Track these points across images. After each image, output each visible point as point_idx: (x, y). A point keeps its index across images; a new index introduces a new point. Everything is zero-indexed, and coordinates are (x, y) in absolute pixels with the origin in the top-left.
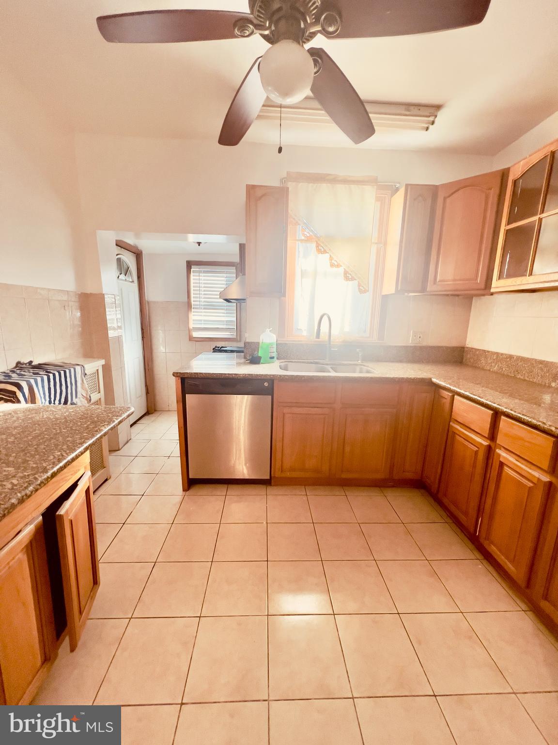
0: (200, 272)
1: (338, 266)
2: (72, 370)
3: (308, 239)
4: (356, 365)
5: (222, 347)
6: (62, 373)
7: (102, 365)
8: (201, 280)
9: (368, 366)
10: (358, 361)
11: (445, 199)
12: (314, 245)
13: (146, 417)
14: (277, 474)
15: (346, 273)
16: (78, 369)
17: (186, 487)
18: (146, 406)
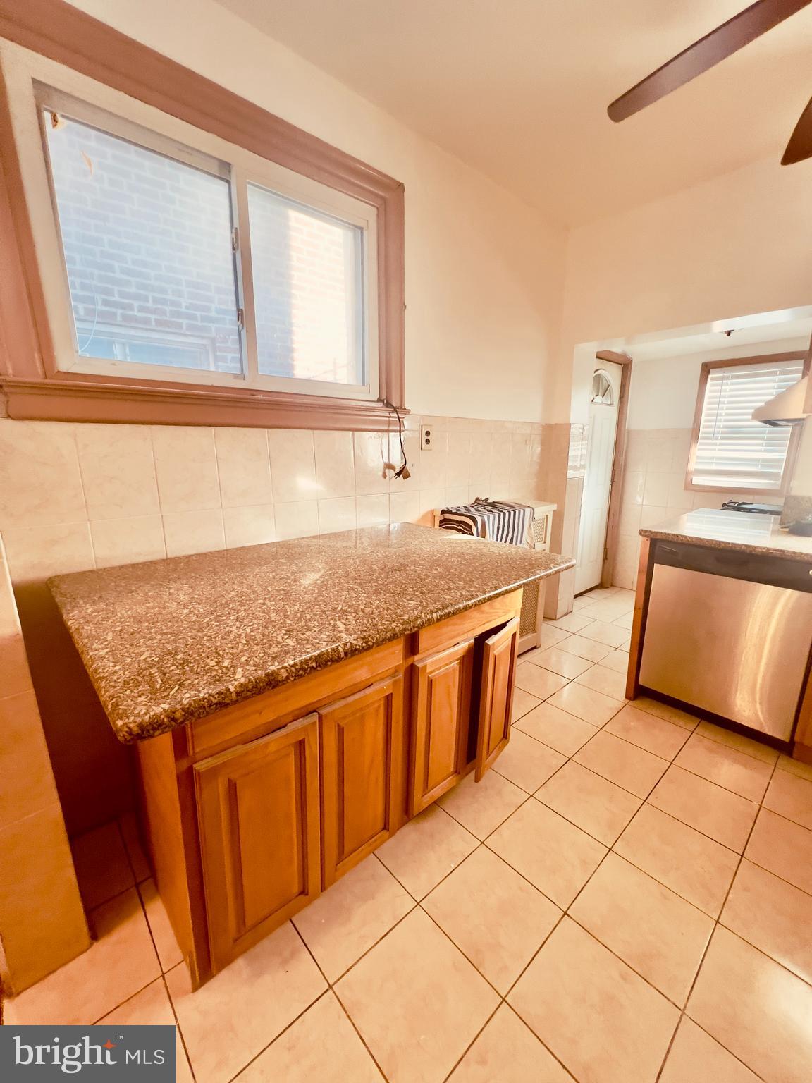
0: (723, 379)
2: (522, 511)
5: (743, 503)
6: (512, 513)
7: (554, 511)
8: (727, 391)
13: (598, 591)
16: (528, 510)
17: (632, 694)
18: (600, 576)
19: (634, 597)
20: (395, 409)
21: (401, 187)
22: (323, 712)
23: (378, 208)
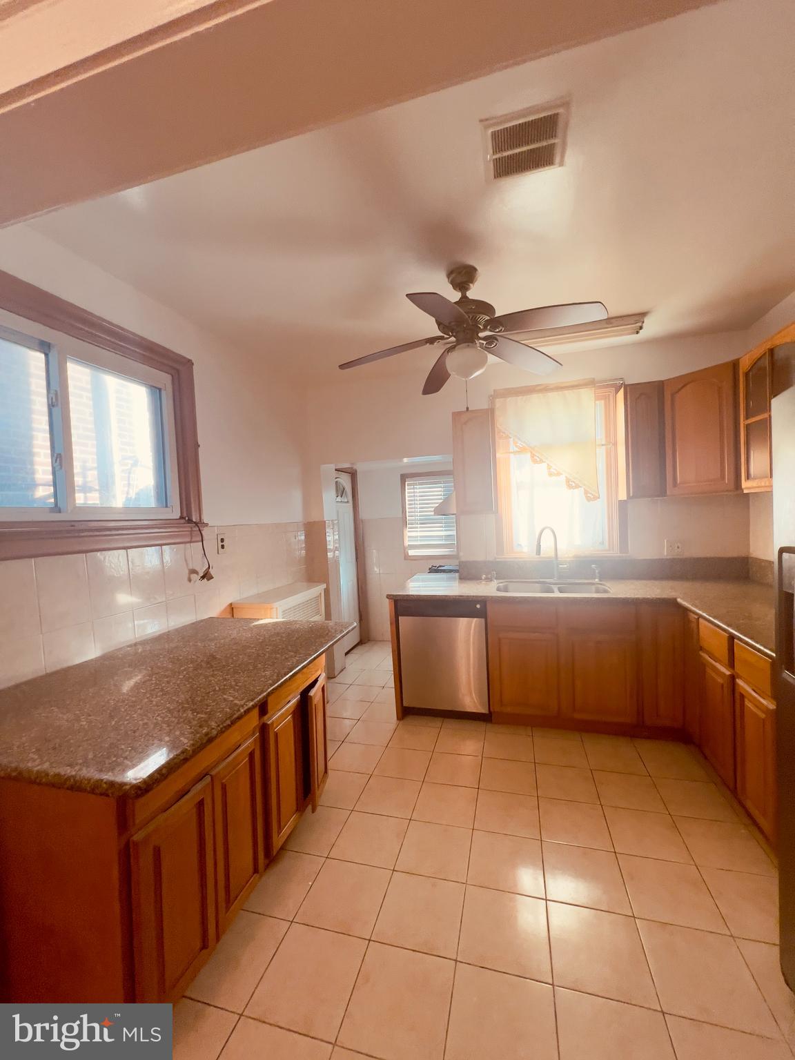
0: (414, 484)
1: (559, 474)
3: (522, 450)
4: (593, 584)
5: (440, 566)
7: (324, 590)
8: (417, 492)
9: (604, 585)
10: (595, 579)
11: (673, 395)
12: (529, 455)
13: (359, 647)
14: (496, 708)
15: (568, 481)
17: (400, 715)
18: (359, 634)
19: (391, 646)
20: (196, 524)
21: (189, 363)
22: (213, 773)
23: (172, 376)
